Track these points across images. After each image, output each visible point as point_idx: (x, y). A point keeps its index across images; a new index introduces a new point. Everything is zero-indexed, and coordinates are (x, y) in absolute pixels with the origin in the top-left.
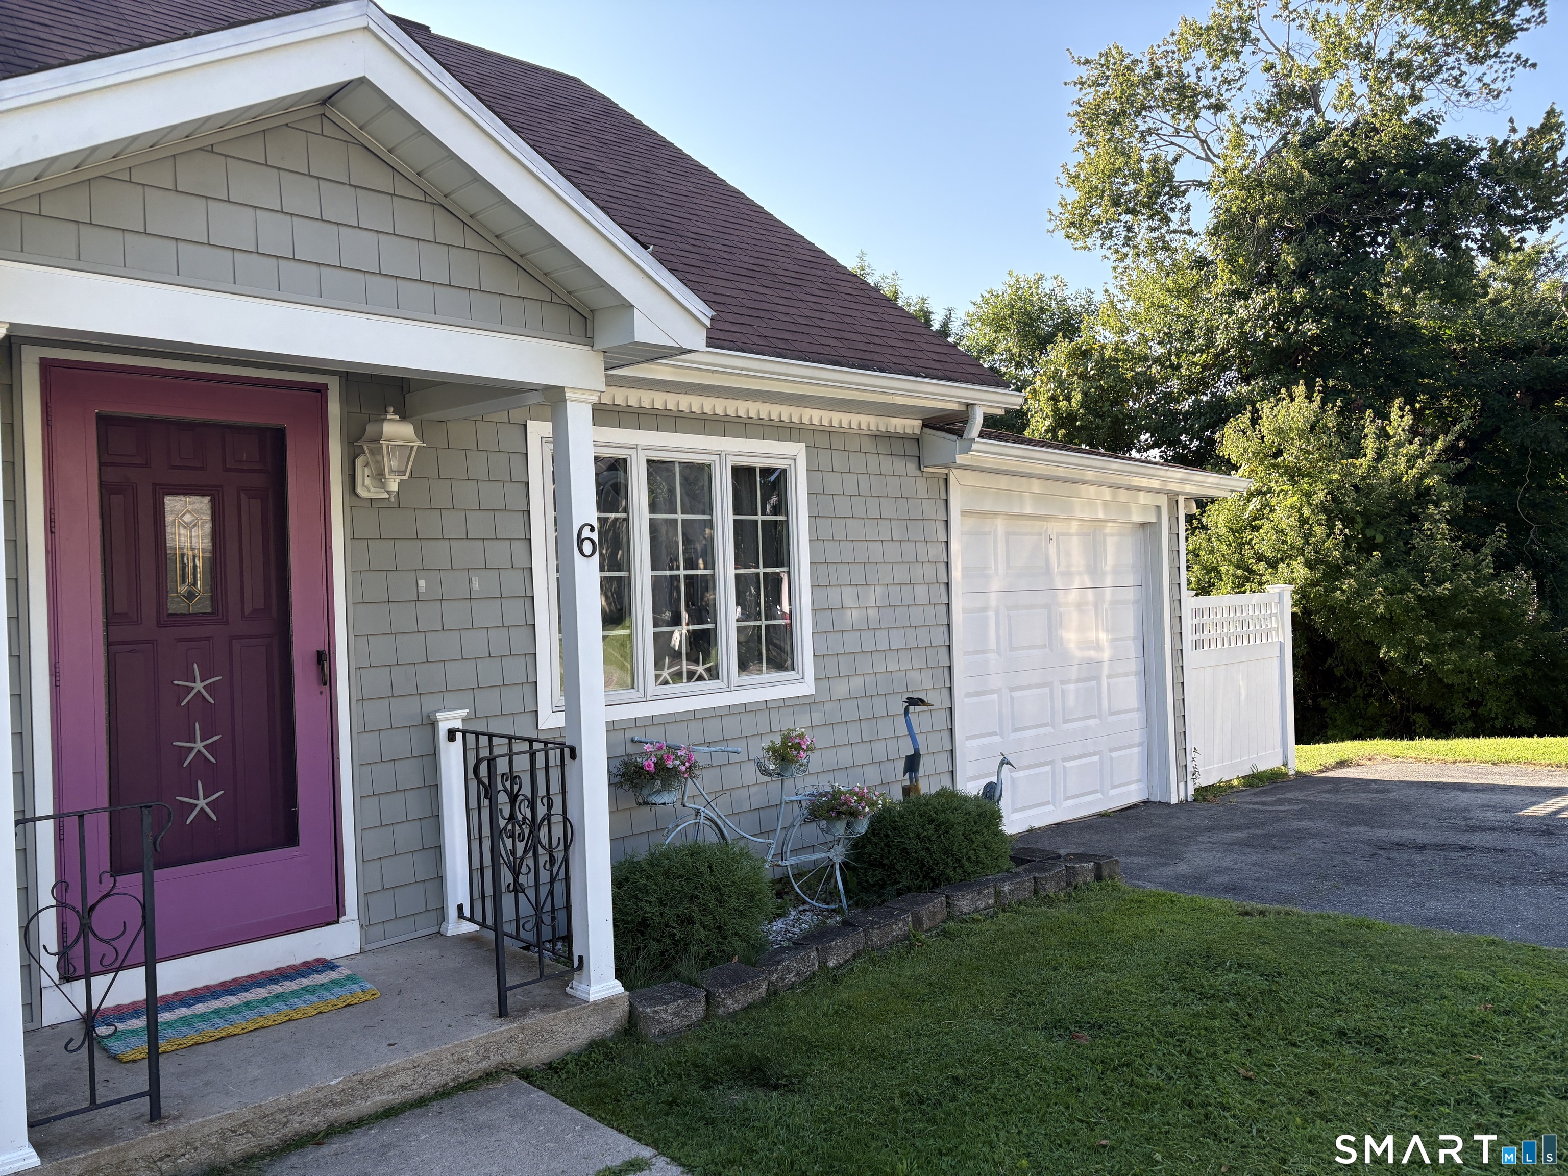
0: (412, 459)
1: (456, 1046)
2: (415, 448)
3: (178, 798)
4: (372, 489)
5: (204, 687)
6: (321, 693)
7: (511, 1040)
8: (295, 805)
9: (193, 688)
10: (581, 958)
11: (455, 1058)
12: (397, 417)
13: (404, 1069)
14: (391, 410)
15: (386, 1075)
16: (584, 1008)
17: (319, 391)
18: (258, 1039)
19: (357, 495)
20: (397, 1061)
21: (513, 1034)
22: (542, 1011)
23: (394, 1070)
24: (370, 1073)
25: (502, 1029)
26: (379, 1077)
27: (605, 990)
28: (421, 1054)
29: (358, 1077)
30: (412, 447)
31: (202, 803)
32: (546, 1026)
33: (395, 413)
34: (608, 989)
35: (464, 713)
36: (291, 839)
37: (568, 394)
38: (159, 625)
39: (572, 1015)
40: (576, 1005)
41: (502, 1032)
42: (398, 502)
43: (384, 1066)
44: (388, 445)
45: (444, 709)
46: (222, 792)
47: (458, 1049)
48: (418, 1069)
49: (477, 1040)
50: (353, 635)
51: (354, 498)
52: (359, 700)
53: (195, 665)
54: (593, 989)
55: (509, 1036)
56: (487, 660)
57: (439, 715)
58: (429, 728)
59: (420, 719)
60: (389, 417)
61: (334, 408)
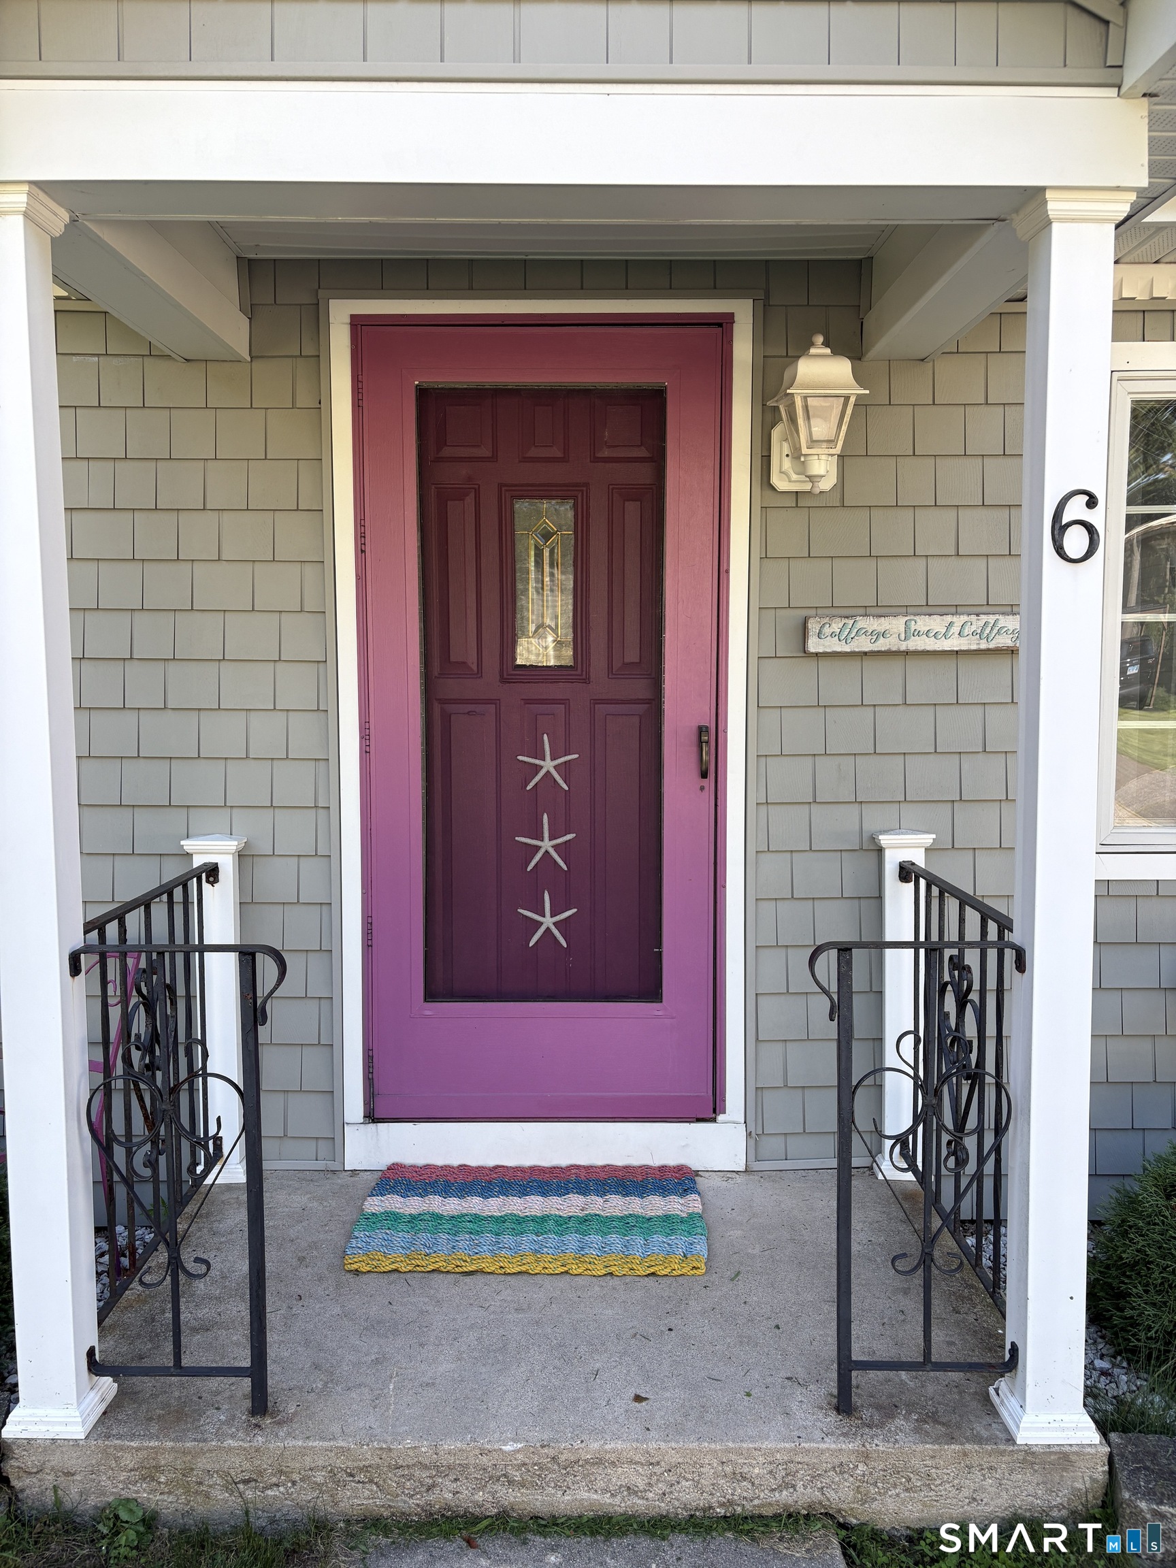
0: (847, 419)
1: (728, 1451)
2: (853, 399)
3: (520, 911)
4: (794, 477)
5: (555, 767)
6: (702, 788)
7: (840, 1468)
8: (659, 944)
9: (541, 767)
10: (1014, 1349)
11: (728, 1469)
12: (828, 351)
13: (631, 1462)
14: (819, 339)
15: (599, 1462)
16: (1002, 1453)
17: (720, 325)
18: (506, 1294)
19: (773, 488)
20: (619, 1445)
21: (844, 1460)
22: (917, 1430)
23: (613, 1457)
24: (570, 1450)
25: (823, 1446)
26: (587, 1461)
27: (1056, 1429)
28: (663, 1445)
29: (551, 1452)
30: (847, 398)
31: (548, 921)
32: (915, 1462)
33: (826, 344)
34: (1063, 1430)
35: (928, 839)
36: (651, 991)
37: (1055, 206)
38: (504, 680)
39: (975, 1460)
40: (988, 1440)
41: (823, 1452)
42: (840, 499)
43: (595, 1446)
44: (805, 398)
45: (898, 829)
46: (575, 910)
47: (733, 1457)
48: (657, 1470)
49: (772, 1452)
50: (757, 704)
51: (769, 493)
52: (758, 804)
53: (545, 737)
54: (1027, 1420)
55: (837, 1462)
56: (980, 756)
57: (884, 840)
58: (874, 855)
59: (857, 841)
60: (813, 351)
61: (743, 351)
